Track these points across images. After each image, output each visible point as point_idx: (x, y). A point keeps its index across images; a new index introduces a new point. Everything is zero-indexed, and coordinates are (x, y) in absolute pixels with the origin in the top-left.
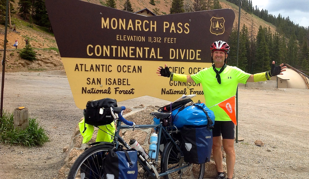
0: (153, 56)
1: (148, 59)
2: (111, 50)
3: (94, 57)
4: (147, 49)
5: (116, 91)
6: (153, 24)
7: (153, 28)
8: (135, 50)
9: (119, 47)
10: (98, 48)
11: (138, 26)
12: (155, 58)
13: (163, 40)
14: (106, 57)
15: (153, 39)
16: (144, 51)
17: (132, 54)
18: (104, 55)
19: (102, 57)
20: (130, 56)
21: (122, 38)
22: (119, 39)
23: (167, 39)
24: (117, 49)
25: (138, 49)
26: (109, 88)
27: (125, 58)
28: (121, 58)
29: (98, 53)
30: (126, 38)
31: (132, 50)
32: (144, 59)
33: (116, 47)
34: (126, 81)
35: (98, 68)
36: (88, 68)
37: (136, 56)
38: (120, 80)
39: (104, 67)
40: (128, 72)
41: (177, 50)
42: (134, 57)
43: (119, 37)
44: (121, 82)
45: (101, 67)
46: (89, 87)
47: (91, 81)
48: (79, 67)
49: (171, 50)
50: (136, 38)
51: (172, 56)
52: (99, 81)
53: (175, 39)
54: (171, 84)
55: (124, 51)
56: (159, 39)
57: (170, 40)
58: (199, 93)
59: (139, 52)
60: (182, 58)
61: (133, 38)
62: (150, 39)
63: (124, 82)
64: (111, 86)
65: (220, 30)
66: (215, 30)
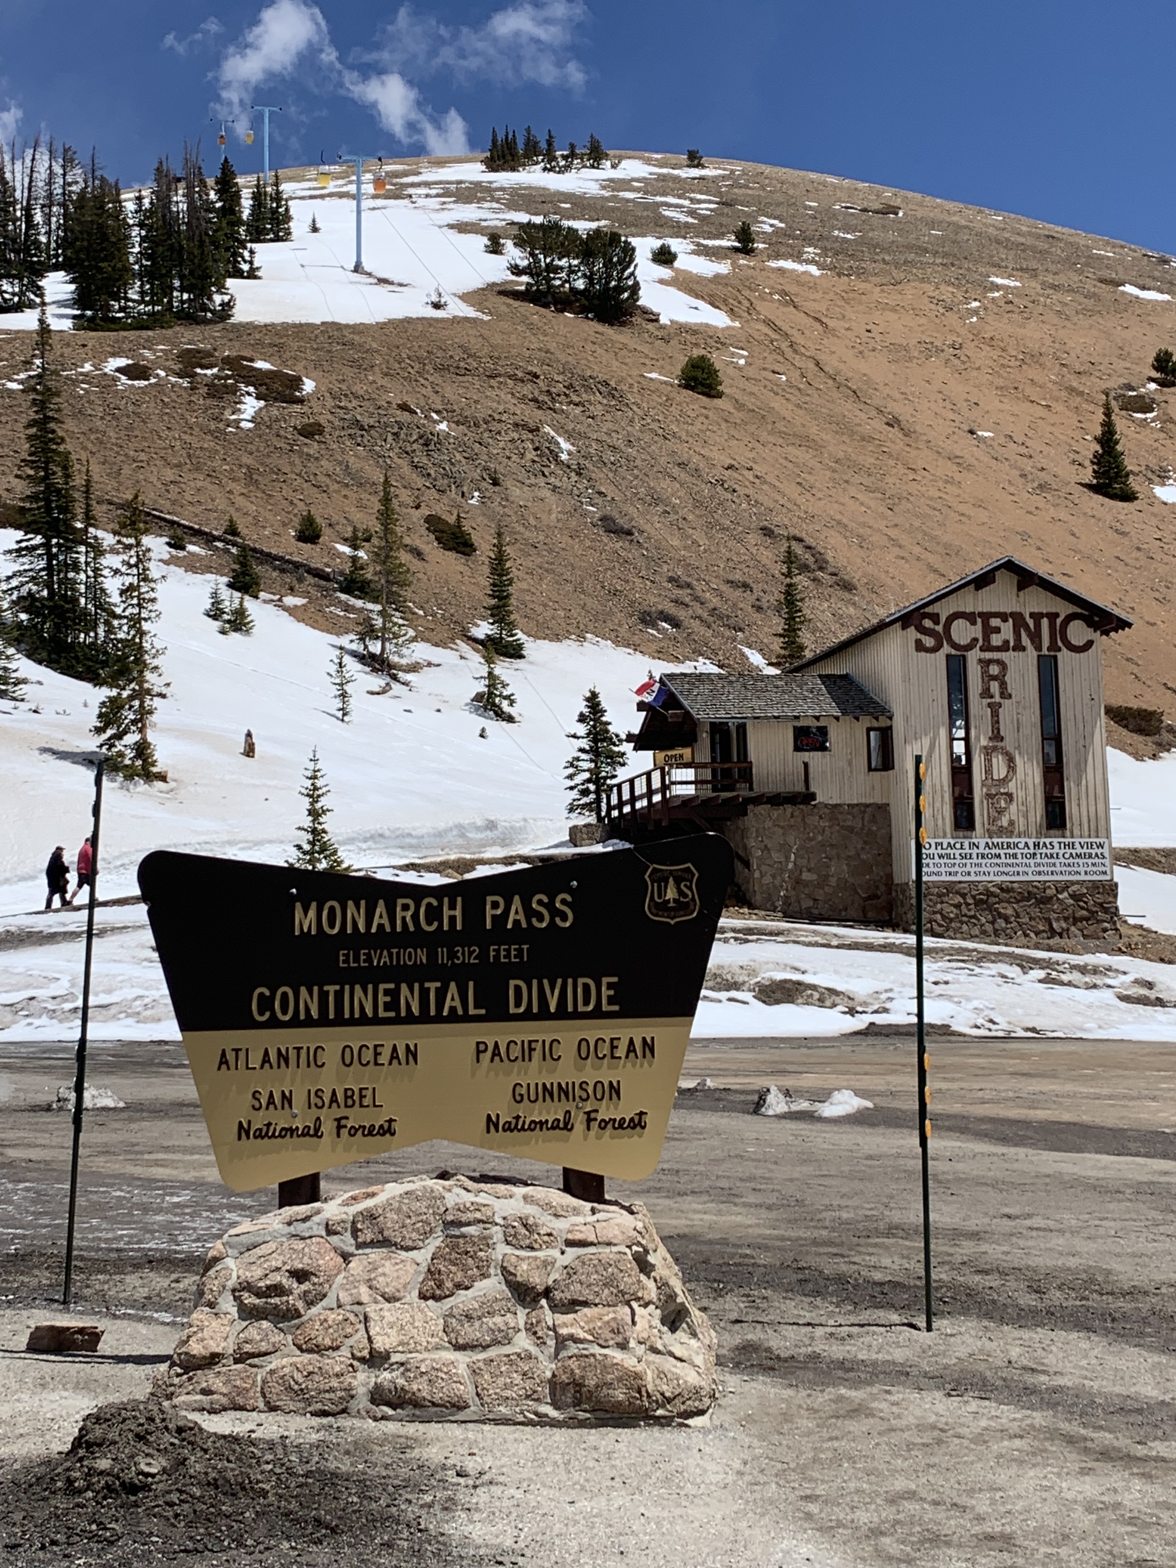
0: (453, 1009)
1: (439, 1019)
2: (323, 996)
3: (274, 1023)
4: (433, 986)
5: (339, 1127)
6: (452, 907)
7: (452, 919)
8: (394, 994)
9: (347, 987)
10: (285, 995)
11: (404, 919)
12: (460, 1012)
13: (483, 955)
14: (309, 1022)
15: (452, 955)
16: (424, 994)
17: (387, 1007)
18: (302, 1016)
19: (295, 1023)
20: (382, 1014)
21: (357, 959)
22: (346, 961)
23: (498, 951)
24: (339, 995)
25: (404, 987)
26: (318, 1119)
27: (364, 1021)
28: (352, 1022)
29: (285, 1011)
30: (369, 959)
31: (387, 992)
32: (424, 1018)
33: (337, 987)
34: (369, 1093)
35: (283, 1057)
36: (255, 1060)
37: (398, 1011)
38: (349, 1093)
40: (376, 1064)
41: (535, 982)
42: (392, 1014)
43: (347, 956)
44: (353, 1097)
45: (293, 1055)
46: (258, 1120)
47: (264, 1099)
48: (230, 1056)
49: (512, 983)
50: (398, 954)
51: (518, 1004)
52: (287, 1099)
53: (525, 947)
54: (518, 1098)
55: (361, 998)
56: (471, 953)
57: (508, 951)
58: (620, 1125)
59: (409, 998)
60: (552, 1010)
61: (390, 955)
62: (442, 954)
63: (362, 1097)
64: (323, 1114)
65: (681, 906)
66: (662, 907)
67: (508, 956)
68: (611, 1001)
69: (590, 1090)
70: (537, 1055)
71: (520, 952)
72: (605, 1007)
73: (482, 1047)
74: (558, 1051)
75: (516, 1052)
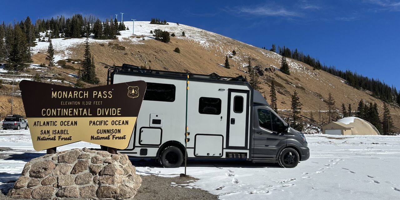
0: (85, 114)
1: (82, 116)
2: (57, 111)
3: (46, 116)
4: (81, 109)
5: (59, 138)
6: (86, 93)
7: (86, 96)
8: (73, 111)
9: (62, 109)
10: (49, 110)
11: (75, 95)
12: (87, 115)
13: (92, 103)
14: (54, 116)
15: (85, 103)
16: (79, 111)
17: (71, 113)
19: (51, 116)
20: (70, 115)
21: (65, 103)
22: (63, 104)
23: (95, 102)
24: (61, 111)
25: (75, 110)
26: (55, 136)
27: (66, 116)
28: (63, 116)
29: (49, 114)
30: (67, 103)
31: (71, 110)
32: (79, 116)
33: (60, 109)
34: (66, 131)
35: (48, 123)
36: (42, 124)
37: (73, 114)
39: (52, 123)
40: (68, 125)
41: (103, 109)
43: (63, 102)
44: (62, 132)
45: (50, 123)
46: (42, 136)
47: (43, 132)
48: (37, 123)
49: (98, 109)
50: (74, 102)
51: (99, 113)
52: (48, 132)
53: (101, 102)
54: (98, 132)
55: (65, 111)
56: (89, 103)
57: (98, 102)
58: (120, 138)
59: (76, 112)
60: (107, 114)
61: (72, 103)
62: (83, 103)
63: (64, 132)
64: (56, 135)
65: (135, 95)
66: (131, 95)
67: (98, 103)
68: (119, 113)
69: (114, 131)
70: (103, 124)
71: (100, 103)
72: (118, 115)
73: (91, 122)
74: (107, 123)
75: (98, 123)
